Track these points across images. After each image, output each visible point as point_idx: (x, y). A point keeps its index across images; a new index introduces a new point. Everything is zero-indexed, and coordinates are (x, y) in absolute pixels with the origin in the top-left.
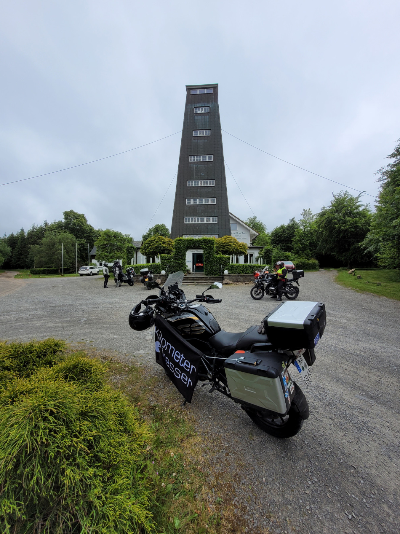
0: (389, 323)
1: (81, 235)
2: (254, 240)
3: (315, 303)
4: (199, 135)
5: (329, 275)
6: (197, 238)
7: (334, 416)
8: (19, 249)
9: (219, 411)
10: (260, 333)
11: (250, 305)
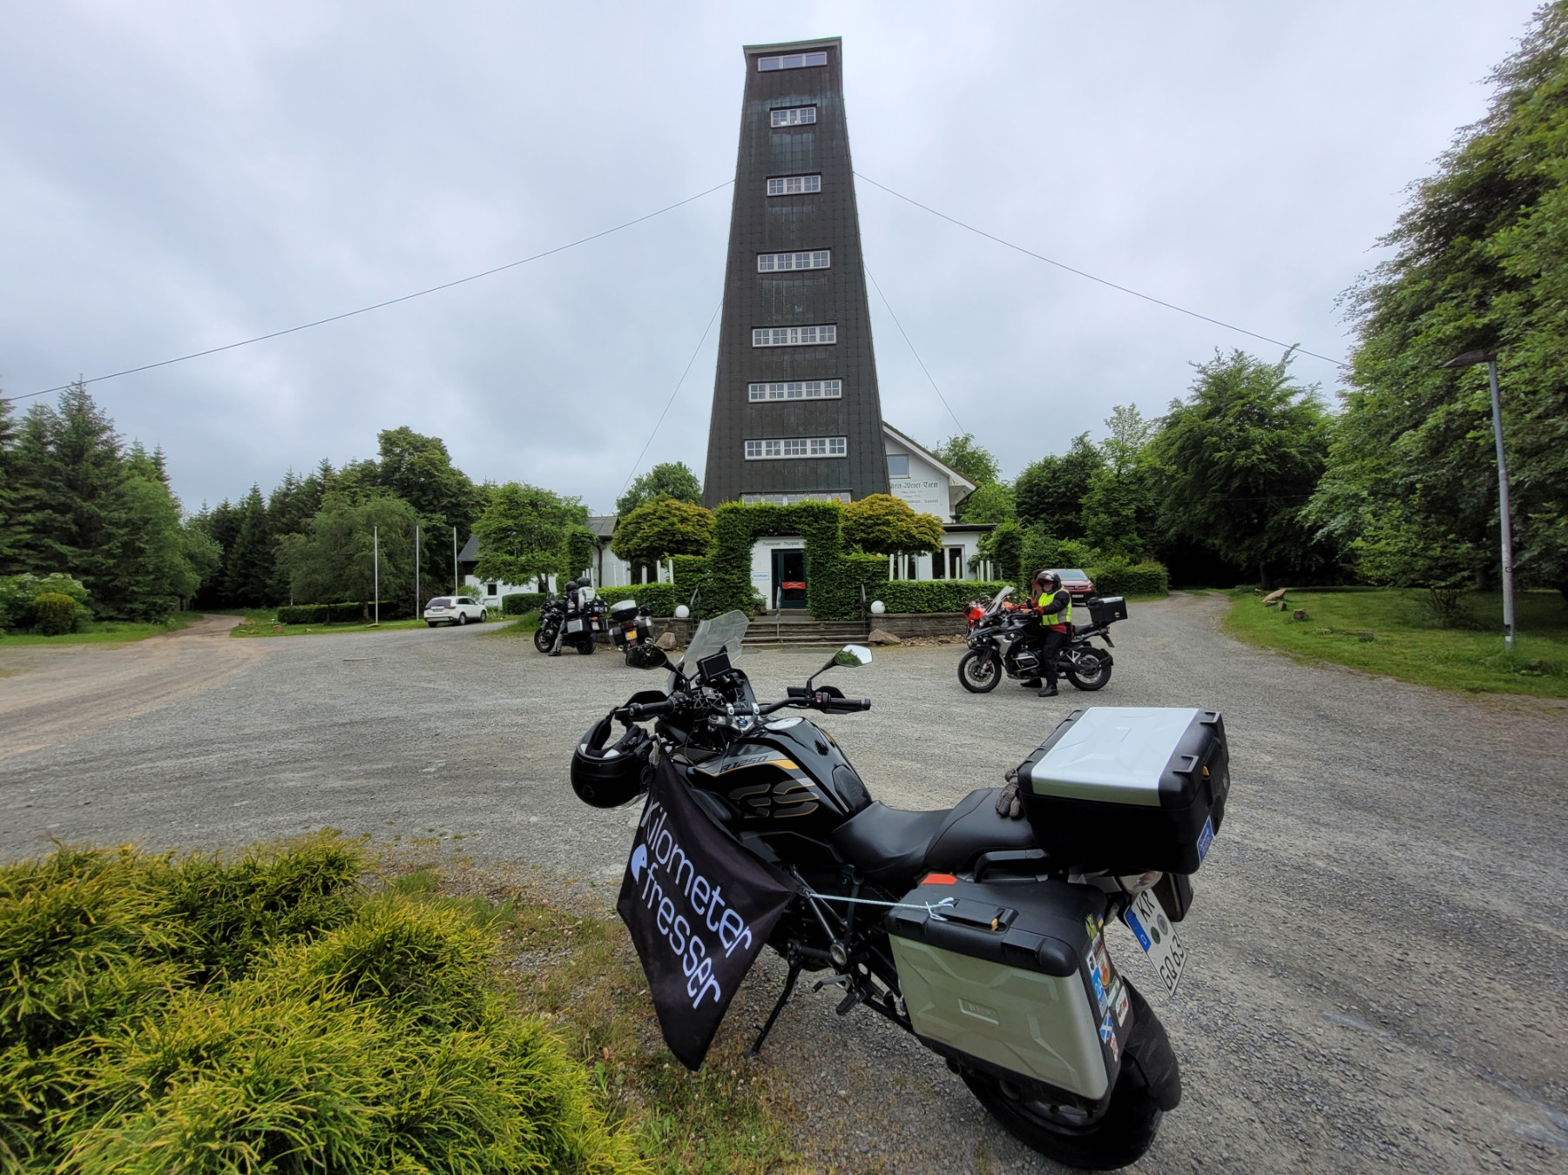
0: (1410, 764)
1: (430, 503)
2: (962, 505)
3: (1191, 713)
4: (785, 192)
5: (1204, 611)
6: (785, 502)
7: (1258, 1088)
8: (246, 547)
9: (872, 1071)
10: (1005, 815)
11: (957, 710)
